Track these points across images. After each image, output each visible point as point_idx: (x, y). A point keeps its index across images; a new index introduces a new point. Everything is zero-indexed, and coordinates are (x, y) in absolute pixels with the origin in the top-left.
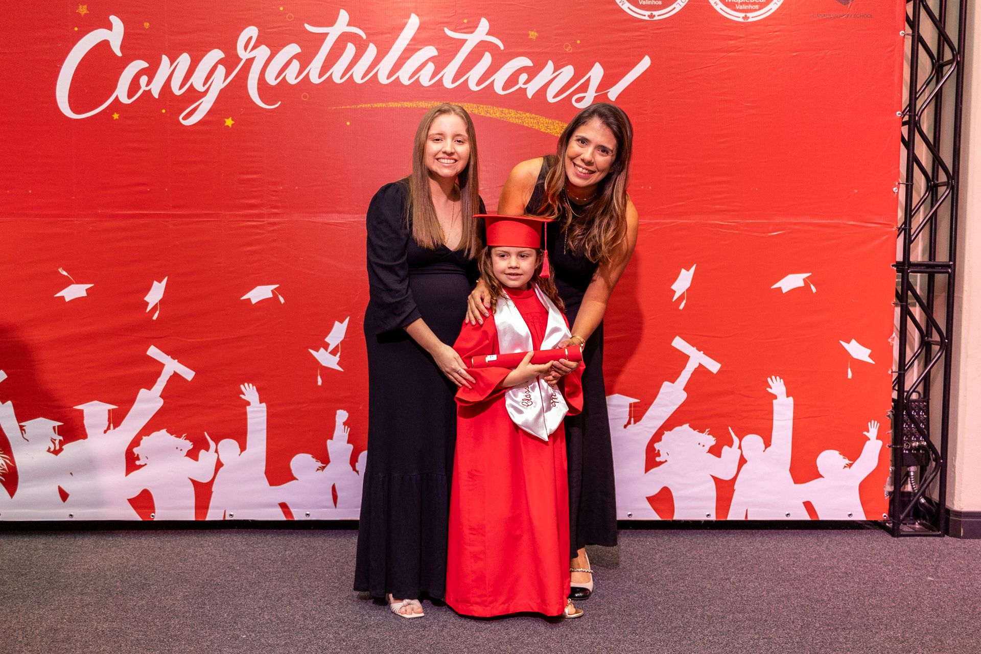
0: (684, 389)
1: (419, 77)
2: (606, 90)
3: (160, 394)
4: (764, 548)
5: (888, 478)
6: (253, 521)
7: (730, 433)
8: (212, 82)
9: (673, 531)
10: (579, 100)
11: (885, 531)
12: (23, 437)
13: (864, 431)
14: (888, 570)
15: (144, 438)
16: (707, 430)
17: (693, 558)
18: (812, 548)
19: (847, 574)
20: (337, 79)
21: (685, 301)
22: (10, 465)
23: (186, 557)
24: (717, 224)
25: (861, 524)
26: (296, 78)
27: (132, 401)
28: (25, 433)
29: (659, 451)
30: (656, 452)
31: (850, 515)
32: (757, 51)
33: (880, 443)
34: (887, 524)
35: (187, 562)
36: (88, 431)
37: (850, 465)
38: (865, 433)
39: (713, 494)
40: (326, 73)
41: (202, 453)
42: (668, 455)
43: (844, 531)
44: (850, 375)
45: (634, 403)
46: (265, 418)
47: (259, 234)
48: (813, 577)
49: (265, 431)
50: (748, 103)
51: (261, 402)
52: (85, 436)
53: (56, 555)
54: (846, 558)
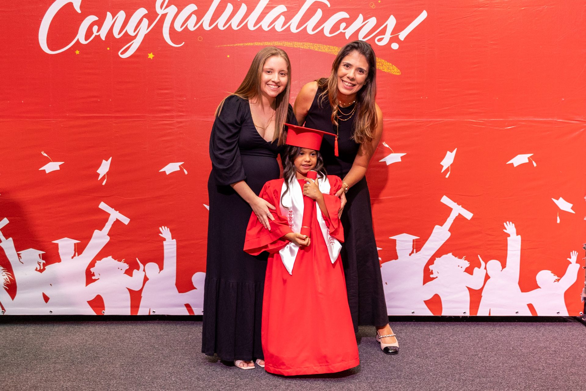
0: (449, 230)
1: (275, 25)
2: (398, 33)
3: (107, 233)
4: (501, 334)
5: (584, 288)
6: (168, 316)
7: (479, 259)
8: (140, 29)
9: (441, 323)
10: (380, 40)
11: (580, 323)
12: (20, 261)
13: (567, 258)
14: (583, 349)
15: (97, 261)
16: (464, 257)
17: (454, 341)
18: (533, 334)
19: (555, 352)
20: (221, 27)
21: (449, 173)
22: (11, 279)
23: (124, 339)
24: (472, 121)
25: (566, 319)
26: (194, 27)
27: (89, 238)
28: (21, 258)
29: (432, 270)
30: (431, 271)
31: (558, 313)
32: (498, 7)
33: (578, 266)
34: (583, 319)
35: (124, 343)
36: (61, 257)
37: (558, 280)
38: (568, 259)
39: (468, 299)
40: (214, 23)
41: (135, 271)
42: (438, 273)
43: (554, 323)
44: (558, 221)
45: (416, 239)
46: (175, 249)
47: (171, 129)
48: (533, 353)
49: (175, 258)
50: (491, 41)
51: (173, 239)
52: (59, 260)
53: (41, 337)
54: (556, 341)
